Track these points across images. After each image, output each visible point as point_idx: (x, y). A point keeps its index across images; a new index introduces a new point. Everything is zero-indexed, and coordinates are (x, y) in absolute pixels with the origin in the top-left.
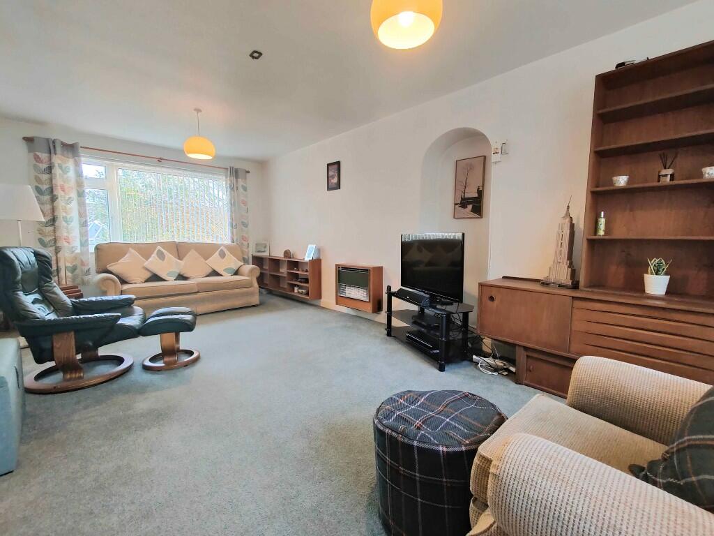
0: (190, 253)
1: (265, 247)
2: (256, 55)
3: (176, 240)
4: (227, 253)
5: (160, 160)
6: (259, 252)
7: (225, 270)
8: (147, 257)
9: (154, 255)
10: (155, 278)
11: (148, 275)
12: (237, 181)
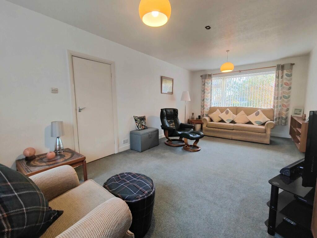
0: (241, 112)
1: (300, 111)
2: (208, 28)
3: (237, 106)
4: (261, 113)
5: (240, 71)
6: (296, 114)
7: (255, 122)
8: (222, 112)
9: (225, 112)
10: (222, 121)
11: (220, 119)
12: (283, 73)
